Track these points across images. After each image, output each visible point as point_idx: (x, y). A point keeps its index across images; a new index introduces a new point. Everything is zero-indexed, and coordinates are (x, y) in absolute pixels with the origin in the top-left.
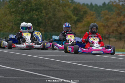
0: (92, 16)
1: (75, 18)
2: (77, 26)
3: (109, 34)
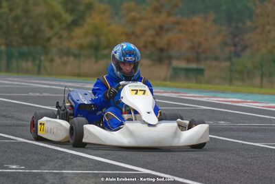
1: (69, 18)
2: (73, 34)
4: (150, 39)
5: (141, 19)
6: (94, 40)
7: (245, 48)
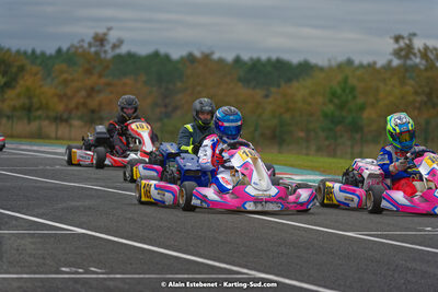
0: (36, 74)
1: (1, 80)
2: (6, 96)
3: (70, 112)
4: (82, 101)
5: (73, 80)
6: (27, 101)
7: (176, 109)
